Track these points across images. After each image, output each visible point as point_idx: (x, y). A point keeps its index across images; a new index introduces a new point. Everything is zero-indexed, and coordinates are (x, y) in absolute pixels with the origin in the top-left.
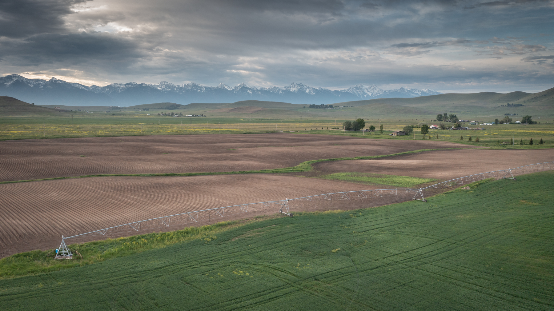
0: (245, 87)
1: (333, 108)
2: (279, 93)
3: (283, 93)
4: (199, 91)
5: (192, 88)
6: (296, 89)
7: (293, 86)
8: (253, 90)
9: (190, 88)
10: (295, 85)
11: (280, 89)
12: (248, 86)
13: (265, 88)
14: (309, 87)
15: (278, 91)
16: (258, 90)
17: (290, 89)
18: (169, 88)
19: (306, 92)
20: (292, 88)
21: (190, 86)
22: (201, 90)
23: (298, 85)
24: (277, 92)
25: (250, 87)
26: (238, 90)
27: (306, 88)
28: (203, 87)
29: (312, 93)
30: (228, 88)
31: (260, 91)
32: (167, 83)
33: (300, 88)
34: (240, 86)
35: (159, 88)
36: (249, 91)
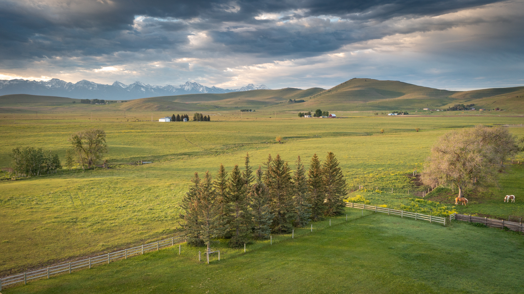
0: (139, 85)
1: (105, 103)
2: (173, 91)
3: (177, 91)
4: (91, 88)
5: (83, 86)
6: (190, 88)
7: (188, 85)
8: (146, 88)
9: (82, 85)
10: (189, 84)
11: (174, 88)
12: (142, 84)
13: (161, 87)
14: (202, 86)
15: (172, 89)
16: (151, 88)
17: (184, 88)
18: (59, 85)
19: (199, 90)
20: (186, 87)
21: (82, 83)
22: (93, 88)
23: (192, 84)
24: (171, 90)
25: (144, 86)
26: (132, 87)
27: (200, 87)
28: (95, 84)
29: (205, 92)
30: (123, 86)
31: (154, 89)
32: (59, 80)
33: (194, 87)
34: (134, 84)
35: (49, 85)
36: (142, 89)
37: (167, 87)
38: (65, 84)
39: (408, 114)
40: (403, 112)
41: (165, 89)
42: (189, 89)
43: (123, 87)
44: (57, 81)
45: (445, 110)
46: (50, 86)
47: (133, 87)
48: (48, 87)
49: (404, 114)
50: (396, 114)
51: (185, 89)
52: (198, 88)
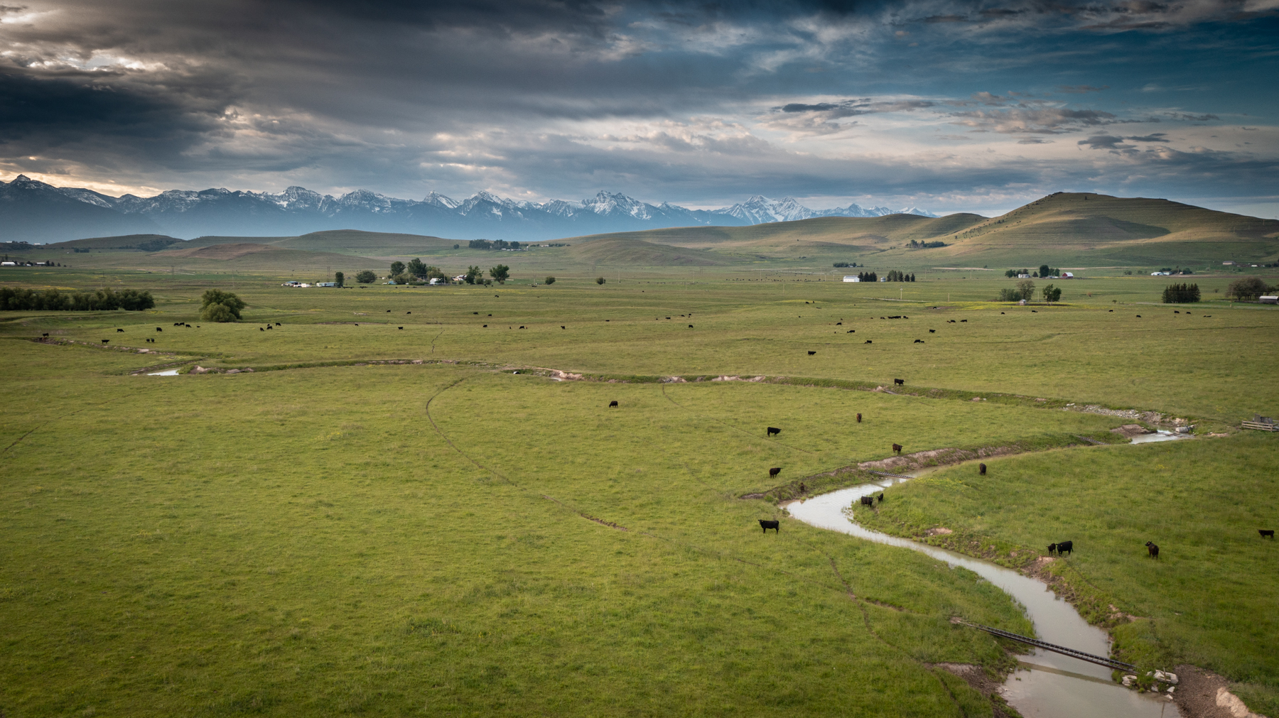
0: (486, 202)
2: (567, 215)
3: (577, 215)
4: (377, 209)
5: (360, 203)
6: (607, 207)
7: (602, 200)
8: (505, 207)
9: (356, 202)
10: (604, 198)
11: (569, 206)
12: (495, 199)
14: (638, 202)
15: (565, 210)
16: (516, 209)
17: (594, 207)
18: (306, 203)
19: (629, 213)
20: (598, 204)
21: (356, 197)
22: (382, 208)
23: (613, 197)
24: (562, 213)
25: (499, 202)
26: (471, 207)
27: (632, 205)
28: (386, 200)
29: (645, 215)
30: (448, 202)
31: (522, 210)
32: (304, 189)
33: (618, 205)
34: (476, 198)
35: (282, 203)
36: (496, 211)
37: (552, 204)
38: (319, 199)
39: (1191, 273)
40: (1182, 269)
41: (547, 209)
42: (604, 210)
43: (450, 206)
44: (300, 192)
45: (1268, 266)
46: (285, 204)
47: (473, 206)
48: (282, 206)
49: (1184, 274)
50: (1168, 273)
51: (596, 210)
52: (627, 207)
